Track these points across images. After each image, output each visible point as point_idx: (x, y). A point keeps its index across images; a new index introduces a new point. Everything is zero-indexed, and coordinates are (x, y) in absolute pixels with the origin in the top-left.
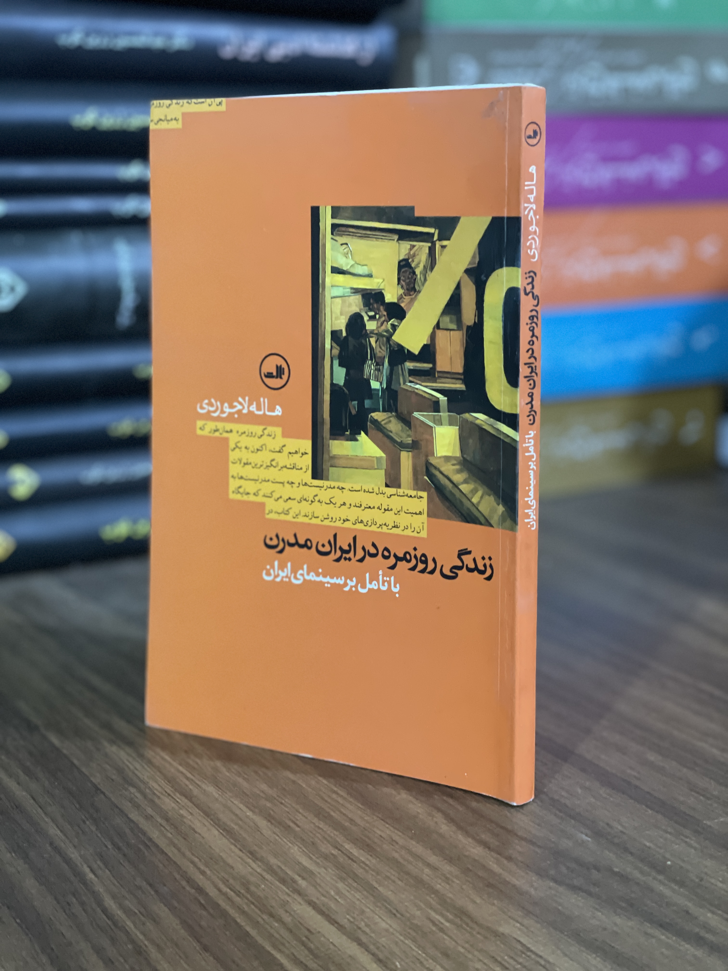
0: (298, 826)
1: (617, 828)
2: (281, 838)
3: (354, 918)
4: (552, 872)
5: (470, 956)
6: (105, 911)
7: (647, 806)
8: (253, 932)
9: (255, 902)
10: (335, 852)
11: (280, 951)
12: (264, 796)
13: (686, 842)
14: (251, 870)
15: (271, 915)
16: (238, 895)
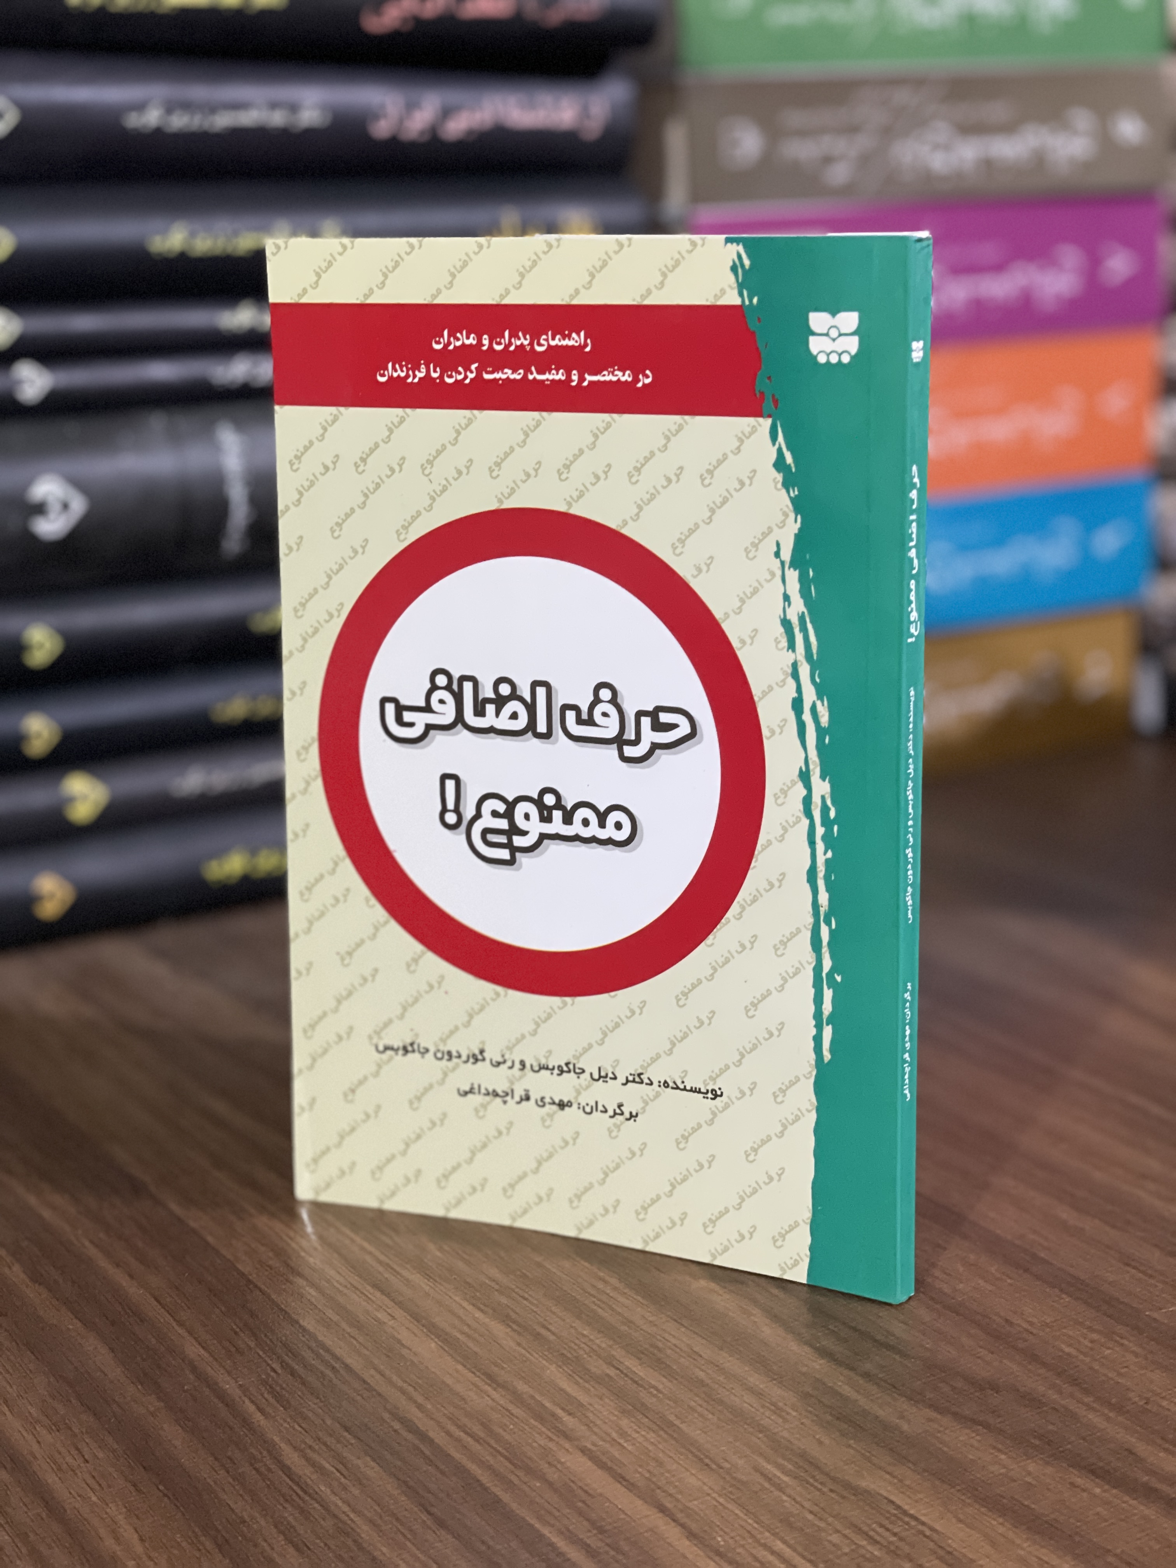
0: (553, 1334)
1: (1019, 1326)
2: (529, 1352)
3: (649, 1471)
4: (929, 1395)
5: (822, 1525)
6: (287, 1470)
7: (1061, 1290)
8: (506, 1497)
9: (503, 1451)
10: (612, 1372)
11: (547, 1523)
12: (497, 1287)
13: (1122, 1345)
14: (490, 1402)
15: (530, 1471)
16: (477, 1441)
